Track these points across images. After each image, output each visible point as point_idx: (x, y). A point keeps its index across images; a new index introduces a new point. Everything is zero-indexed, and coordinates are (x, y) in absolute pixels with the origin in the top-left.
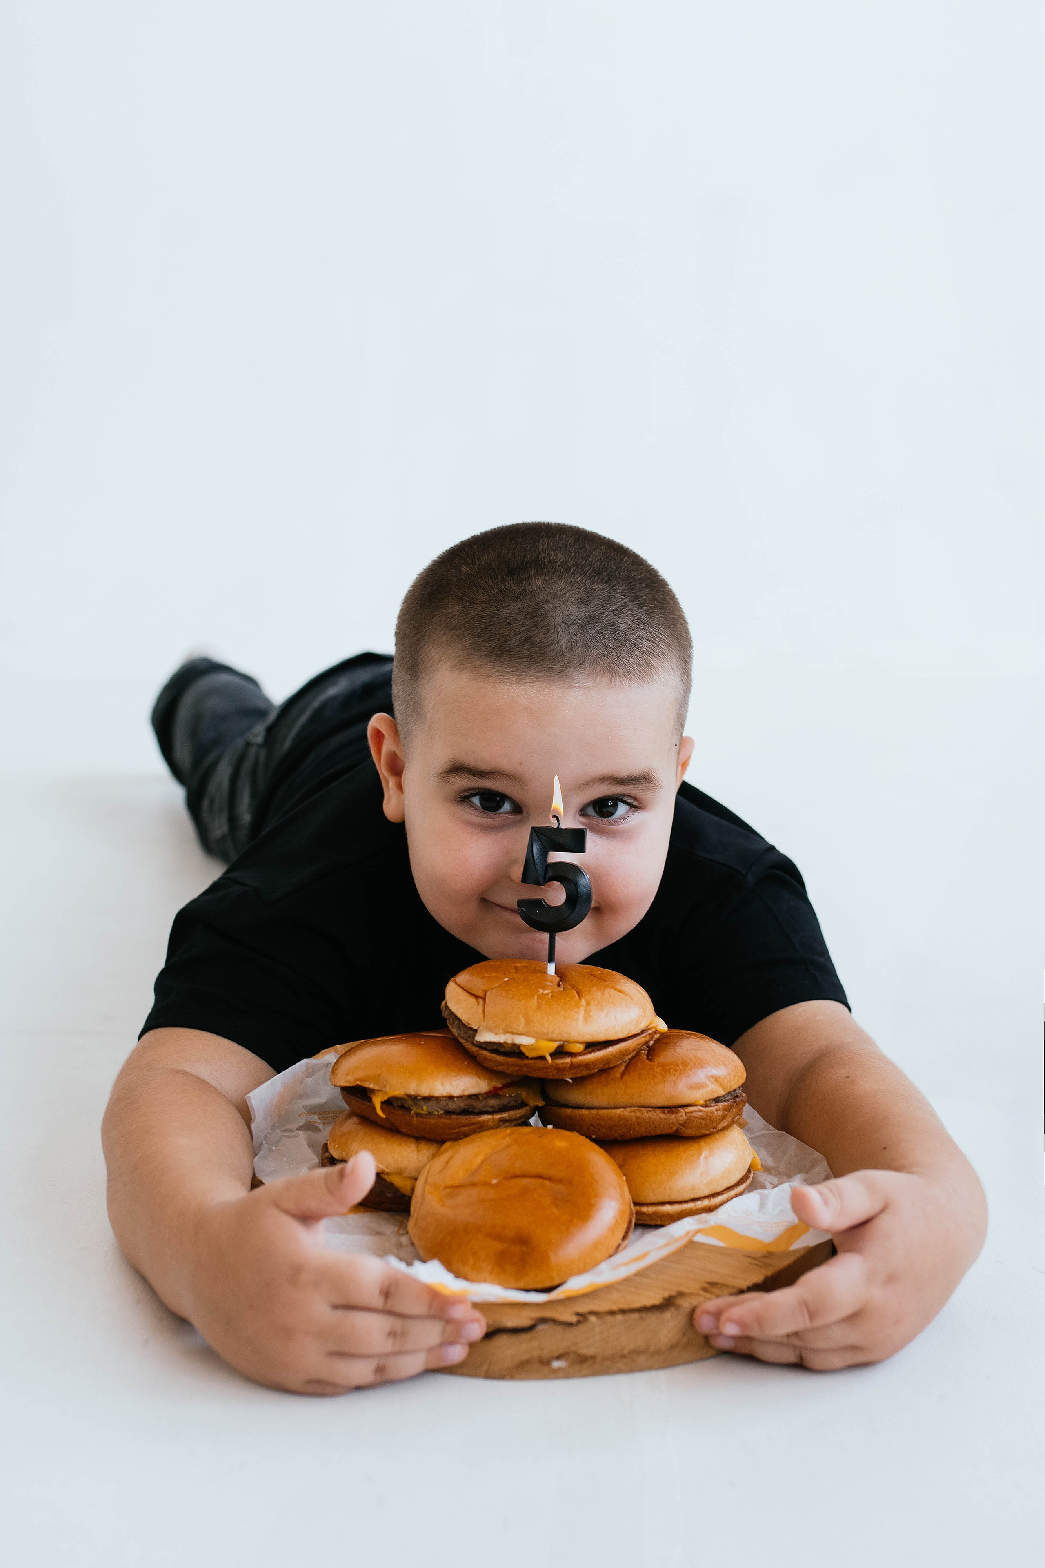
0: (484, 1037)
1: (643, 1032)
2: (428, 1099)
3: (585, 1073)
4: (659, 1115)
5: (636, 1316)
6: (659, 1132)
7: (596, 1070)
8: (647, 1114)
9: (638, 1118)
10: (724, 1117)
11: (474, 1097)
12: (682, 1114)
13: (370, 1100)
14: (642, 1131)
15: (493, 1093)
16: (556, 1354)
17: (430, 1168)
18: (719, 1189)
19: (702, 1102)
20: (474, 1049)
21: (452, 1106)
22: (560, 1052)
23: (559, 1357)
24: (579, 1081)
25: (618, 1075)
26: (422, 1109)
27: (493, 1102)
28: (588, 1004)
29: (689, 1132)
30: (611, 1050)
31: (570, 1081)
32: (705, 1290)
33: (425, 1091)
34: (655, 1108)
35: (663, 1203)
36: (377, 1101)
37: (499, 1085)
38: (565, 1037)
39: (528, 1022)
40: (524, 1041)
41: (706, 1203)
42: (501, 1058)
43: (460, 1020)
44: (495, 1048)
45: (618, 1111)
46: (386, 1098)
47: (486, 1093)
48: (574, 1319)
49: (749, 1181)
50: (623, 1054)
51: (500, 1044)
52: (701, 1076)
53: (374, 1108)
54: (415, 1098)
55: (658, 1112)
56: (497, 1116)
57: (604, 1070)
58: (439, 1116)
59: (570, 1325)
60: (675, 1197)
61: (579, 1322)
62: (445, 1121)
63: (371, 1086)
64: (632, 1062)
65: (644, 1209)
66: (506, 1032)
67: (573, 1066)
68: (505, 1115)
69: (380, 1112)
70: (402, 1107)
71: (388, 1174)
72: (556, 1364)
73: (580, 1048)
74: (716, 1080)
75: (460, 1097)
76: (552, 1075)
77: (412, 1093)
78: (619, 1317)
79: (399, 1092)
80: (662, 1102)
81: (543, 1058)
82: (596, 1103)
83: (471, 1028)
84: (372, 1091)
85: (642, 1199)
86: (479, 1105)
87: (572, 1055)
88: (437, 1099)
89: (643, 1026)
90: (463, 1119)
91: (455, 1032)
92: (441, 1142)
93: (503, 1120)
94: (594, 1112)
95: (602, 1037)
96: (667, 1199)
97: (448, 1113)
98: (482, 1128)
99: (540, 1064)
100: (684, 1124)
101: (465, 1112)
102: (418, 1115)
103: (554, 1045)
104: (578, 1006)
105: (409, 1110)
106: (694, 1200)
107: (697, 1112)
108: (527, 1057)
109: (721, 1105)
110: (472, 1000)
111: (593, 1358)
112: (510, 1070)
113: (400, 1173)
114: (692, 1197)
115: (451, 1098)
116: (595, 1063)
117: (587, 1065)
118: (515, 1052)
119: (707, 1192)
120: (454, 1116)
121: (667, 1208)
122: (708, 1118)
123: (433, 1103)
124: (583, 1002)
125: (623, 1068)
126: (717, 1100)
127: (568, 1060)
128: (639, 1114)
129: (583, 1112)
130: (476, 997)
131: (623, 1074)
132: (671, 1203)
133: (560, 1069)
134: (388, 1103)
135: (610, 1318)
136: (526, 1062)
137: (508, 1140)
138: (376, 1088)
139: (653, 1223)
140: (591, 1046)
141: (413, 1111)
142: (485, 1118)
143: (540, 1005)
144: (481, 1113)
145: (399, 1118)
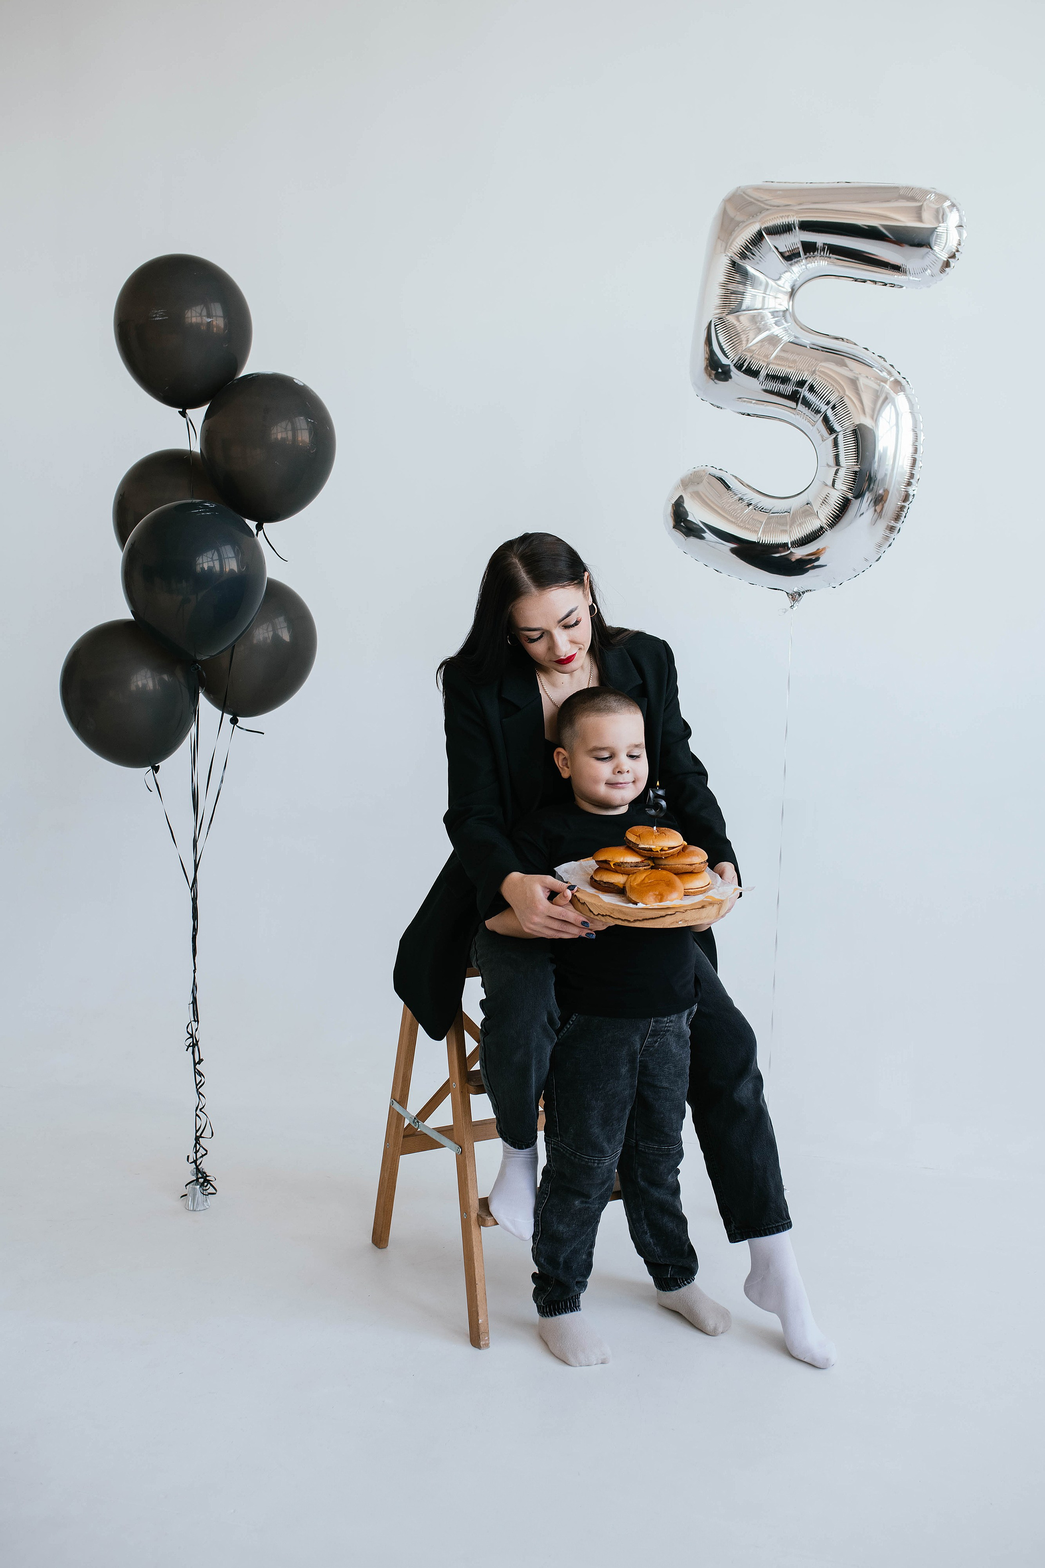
0: (641, 846)
2: (626, 863)
3: (663, 857)
4: (688, 867)
6: (689, 871)
8: (685, 867)
11: (639, 862)
12: (692, 867)
13: (609, 864)
14: (683, 871)
15: (644, 860)
17: (630, 881)
19: (699, 863)
20: (638, 850)
21: (632, 865)
22: (662, 850)
24: (667, 858)
25: (676, 856)
26: (625, 866)
27: (644, 863)
28: (669, 838)
29: (694, 872)
30: (674, 850)
33: (625, 861)
34: (686, 865)
36: (612, 864)
38: (663, 846)
39: (653, 842)
40: (652, 847)
41: (700, 889)
42: (646, 852)
43: (633, 842)
44: (644, 849)
45: (677, 866)
46: (614, 863)
49: (710, 885)
50: (676, 851)
51: (645, 848)
52: (696, 857)
53: (611, 866)
54: (622, 863)
56: (644, 868)
57: (672, 855)
64: (679, 853)
66: (647, 845)
67: (665, 854)
68: (648, 867)
70: (619, 865)
71: (615, 883)
73: (666, 849)
75: (635, 862)
76: (660, 856)
77: (621, 861)
79: (618, 861)
80: (688, 863)
81: (658, 851)
82: (670, 864)
83: (637, 844)
84: (609, 861)
85: (686, 888)
86: (640, 865)
87: (665, 851)
88: (629, 863)
90: (635, 868)
92: (629, 875)
93: (646, 868)
94: (672, 866)
95: (672, 847)
96: (691, 887)
97: (631, 866)
98: (642, 871)
99: (657, 853)
100: (693, 870)
101: (636, 866)
102: (625, 868)
103: (660, 848)
106: (696, 889)
107: (696, 866)
108: (653, 851)
110: (635, 837)
112: (649, 855)
113: (620, 882)
114: (696, 887)
115: (633, 862)
116: (668, 854)
118: (651, 850)
119: (700, 887)
121: (691, 890)
122: (698, 868)
123: (627, 864)
124: (666, 838)
125: (677, 854)
127: (664, 852)
128: (683, 867)
129: (668, 866)
130: (637, 836)
132: (693, 888)
133: (662, 855)
134: (614, 864)
136: (653, 853)
137: (649, 873)
138: (611, 859)
140: (669, 849)
141: (622, 866)
142: (641, 868)
143: (656, 838)
144: (639, 867)
145: (618, 868)
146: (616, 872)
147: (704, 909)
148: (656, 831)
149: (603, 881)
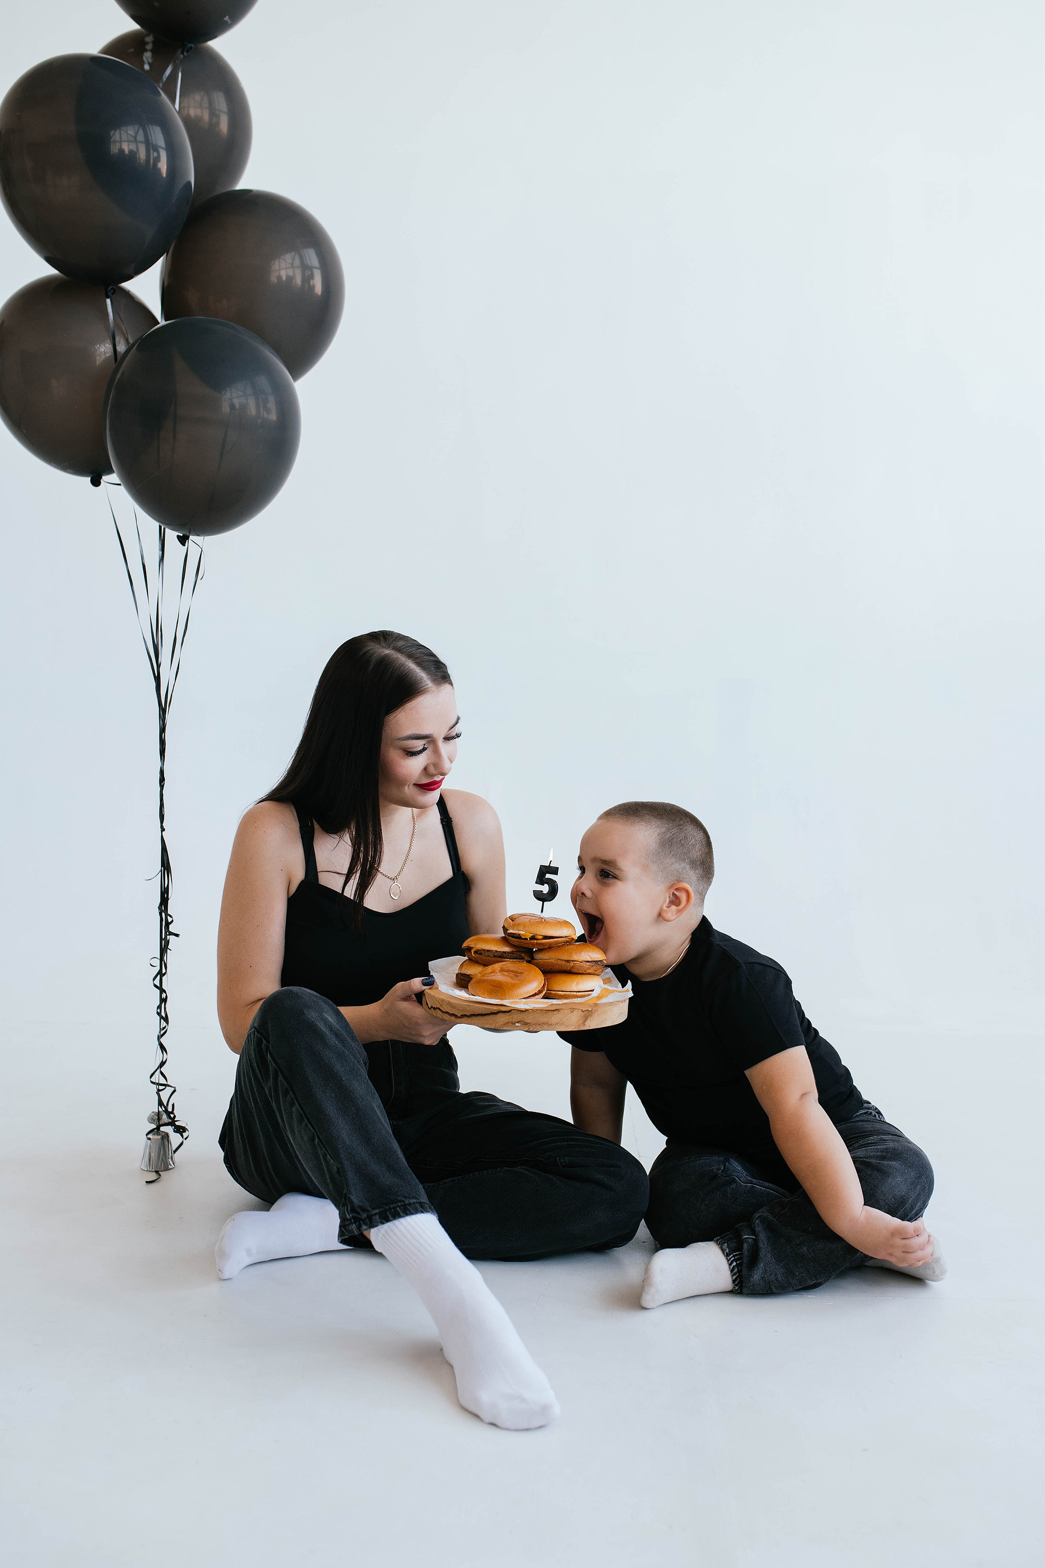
0: (510, 931)
2: (488, 951)
3: (542, 947)
6: (563, 969)
8: (562, 964)
9: (556, 963)
11: (505, 952)
12: (572, 963)
14: (557, 968)
15: (512, 952)
16: (517, 1021)
19: (585, 963)
21: (496, 954)
22: (533, 938)
23: (518, 1022)
24: (540, 950)
26: (487, 954)
29: (574, 971)
31: (536, 949)
33: (488, 948)
34: (565, 962)
35: (557, 992)
36: (472, 951)
37: (514, 950)
38: (536, 932)
40: (522, 933)
42: (514, 939)
46: (475, 950)
47: (509, 952)
50: (557, 943)
54: (485, 950)
57: (550, 948)
58: (492, 957)
60: (567, 988)
61: (524, 1011)
62: (494, 959)
63: (472, 946)
65: (551, 992)
66: (517, 930)
67: (538, 943)
68: (511, 959)
69: (473, 955)
70: (480, 954)
72: (517, 1024)
73: (541, 937)
75: (500, 952)
76: (531, 947)
77: (484, 948)
79: (479, 948)
80: (567, 960)
81: (528, 939)
82: (547, 957)
85: (552, 989)
88: (492, 951)
94: (545, 960)
96: (560, 990)
97: (495, 956)
99: (526, 941)
101: (500, 957)
102: (485, 956)
103: (532, 935)
105: (482, 954)
108: (523, 938)
111: (529, 1023)
112: (517, 944)
114: (570, 992)
115: (496, 951)
117: (542, 944)
118: (518, 937)
120: (497, 958)
121: (560, 993)
122: (587, 969)
123: (490, 952)
126: (588, 962)
127: (536, 940)
128: (556, 961)
129: (541, 960)
133: (533, 944)
134: (476, 952)
138: (474, 946)
140: (546, 937)
144: (506, 957)
145: (478, 957)
146: (476, 961)
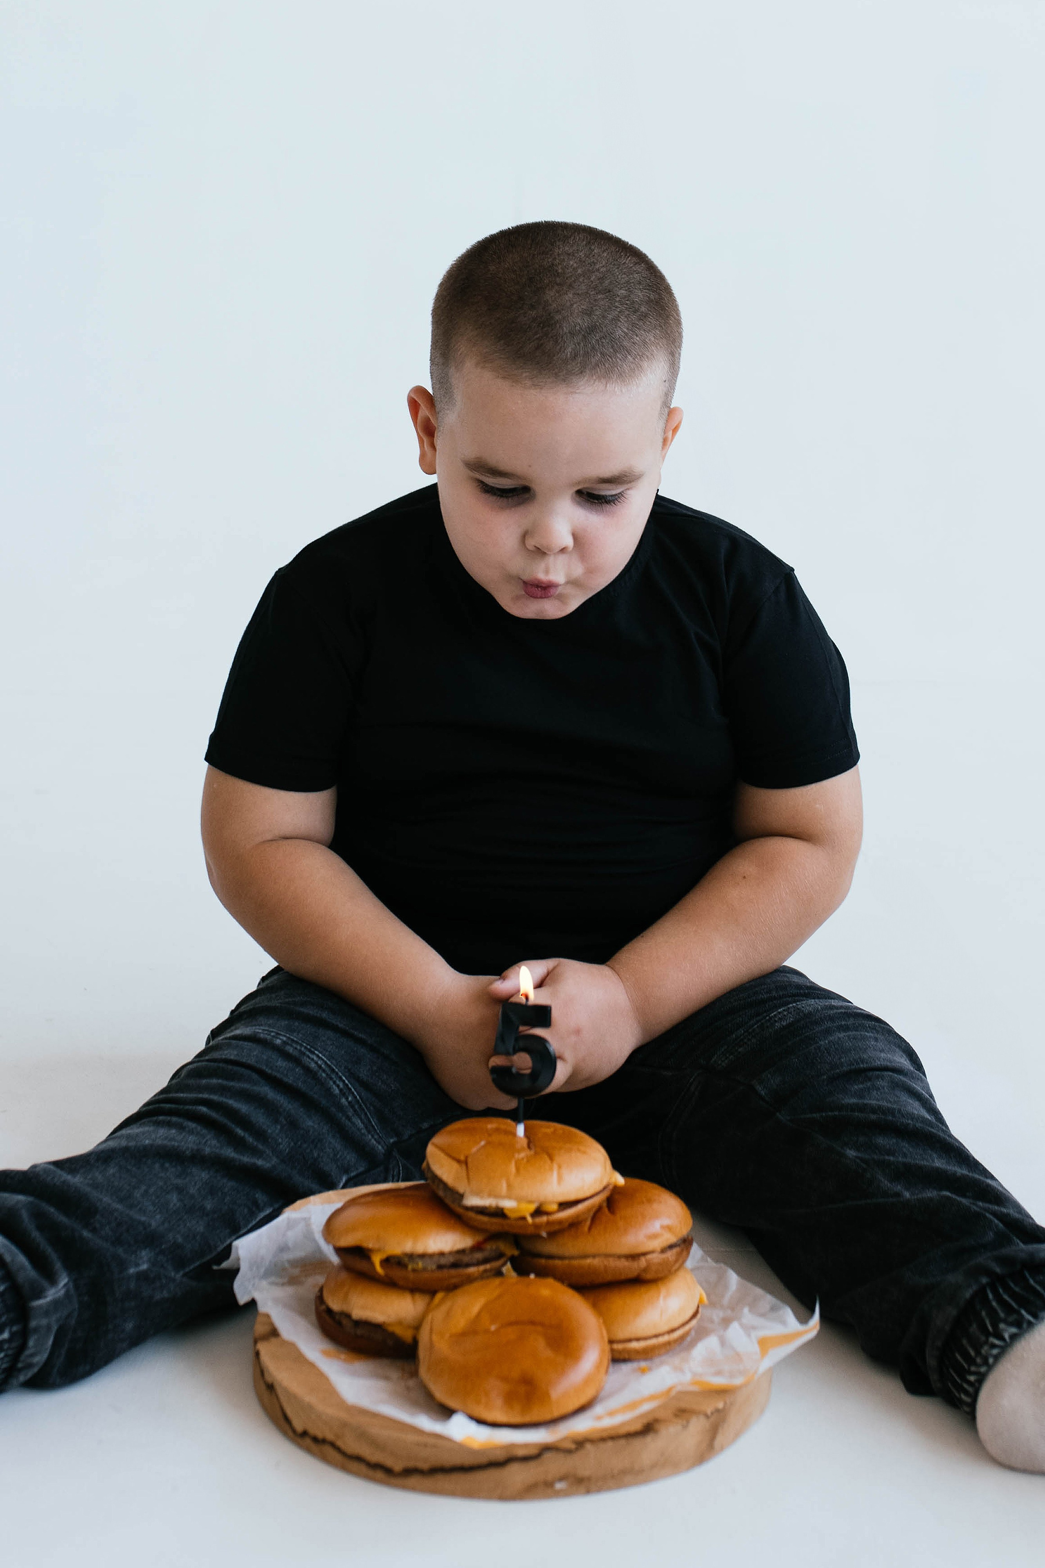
0: (470, 1199)
1: (605, 1188)
2: (423, 1256)
3: (557, 1227)
4: (624, 1263)
5: (622, 1442)
6: (623, 1278)
7: (567, 1224)
8: (612, 1263)
9: (605, 1266)
10: (676, 1261)
11: (462, 1252)
12: (643, 1262)
13: (369, 1258)
14: (609, 1278)
15: (477, 1248)
16: (558, 1477)
17: (432, 1319)
18: (675, 1324)
19: (659, 1249)
20: (460, 1210)
21: (443, 1261)
22: (538, 1212)
23: (561, 1479)
24: (552, 1235)
25: (586, 1229)
26: (417, 1264)
27: (479, 1256)
28: (560, 1167)
29: (649, 1276)
30: (580, 1207)
31: (544, 1234)
32: (676, 1416)
33: (420, 1248)
34: (619, 1257)
35: (630, 1340)
36: (377, 1260)
37: (482, 1240)
38: (542, 1199)
39: (509, 1186)
40: (507, 1201)
41: (666, 1338)
42: (485, 1219)
43: (446, 1185)
44: (482, 1211)
45: (589, 1261)
46: (384, 1256)
47: (470, 1248)
48: (573, 1446)
49: (699, 1316)
50: (589, 1210)
51: (485, 1205)
52: (656, 1226)
53: (374, 1266)
54: (411, 1256)
55: (623, 1260)
56: (482, 1268)
57: (574, 1224)
58: (432, 1271)
59: (569, 1452)
60: (640, 1333)
61: (577, 1449)
62: (439, 1274)
63: (370, 1246)
64: (596, 1214)
65: (616, 1346)
66: (490, 1195)
67: (548, 1223)
68: (488, 1266)
69: (379, 1270)
70: (400, 1264)
71: (389, 1325)
72: (558, 1485)
73: (555, 1207)
74: (669, 1228)
75: (451, 1253)
76: (531, 1230)
77: (409, 1251)
78: (610, 1444)
79: (397, 1251)
80: (625, 1250)
81: (524, 1218)
82: (567, 1254)
83: (457, 1193)
84: (372, 1250)
85: (614, 1338)
86: (466, 1259)
87: (548, 1213)
88: (431, 1256)
89: (605, 1183)
90: (453, 1272)
91: (441, 1193)
92: (433, 1293)
93: (485, 1271)
94: (567, 1262)
95: (572, 1197)
96: (633, 1336)
97: (440, 1267)
98: (470, 1280)
99: (521, 1223)
100: (645, 1270)
101: (455, 1265)
102: (414, 1270)
103: (534, 1207)
104: (551, 1169)
105: (405, 1266)
106: (656, 1336)
107: (655, 1258)
108: (511, 1216)
109: (675, 1251)
110: (455, 1165)
112: (492, 1227)
113: (400, 1323)
114: (654, 1332)
115: (442, 1254)
116: (567, 1219)
117: (560, 1222)
118: (499, 1213)
119: (666, 1328)
120: (445, 1271)
121: (634, 1345)
122: (665, 1264)
123: (427, 1259)
124: (555, 1166)
125: (588, 1223)
126: (671, 1247)
127: (544, 1219)
128: (606, 1263)
129: (558, 1262)
130: (459, 1161)
131: (590, 1229)
132: (638, 1339)
133: (537, 1226)
134: (387, 1261)
135: (602, 1446)
136: (508, 1221)
138: (376, 1246)
139: (622, 1357)
140: (564, 1205)
141: (410, 1267)
142: (472, 1270)
143: (518, 1169)
144: (468, 1265)
145: (397, 1274)
146: (390, 1284)
147: (649, 1439)
148: (525, 1142)
149: (348, 1316)
